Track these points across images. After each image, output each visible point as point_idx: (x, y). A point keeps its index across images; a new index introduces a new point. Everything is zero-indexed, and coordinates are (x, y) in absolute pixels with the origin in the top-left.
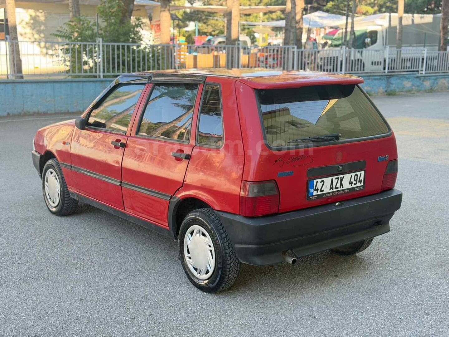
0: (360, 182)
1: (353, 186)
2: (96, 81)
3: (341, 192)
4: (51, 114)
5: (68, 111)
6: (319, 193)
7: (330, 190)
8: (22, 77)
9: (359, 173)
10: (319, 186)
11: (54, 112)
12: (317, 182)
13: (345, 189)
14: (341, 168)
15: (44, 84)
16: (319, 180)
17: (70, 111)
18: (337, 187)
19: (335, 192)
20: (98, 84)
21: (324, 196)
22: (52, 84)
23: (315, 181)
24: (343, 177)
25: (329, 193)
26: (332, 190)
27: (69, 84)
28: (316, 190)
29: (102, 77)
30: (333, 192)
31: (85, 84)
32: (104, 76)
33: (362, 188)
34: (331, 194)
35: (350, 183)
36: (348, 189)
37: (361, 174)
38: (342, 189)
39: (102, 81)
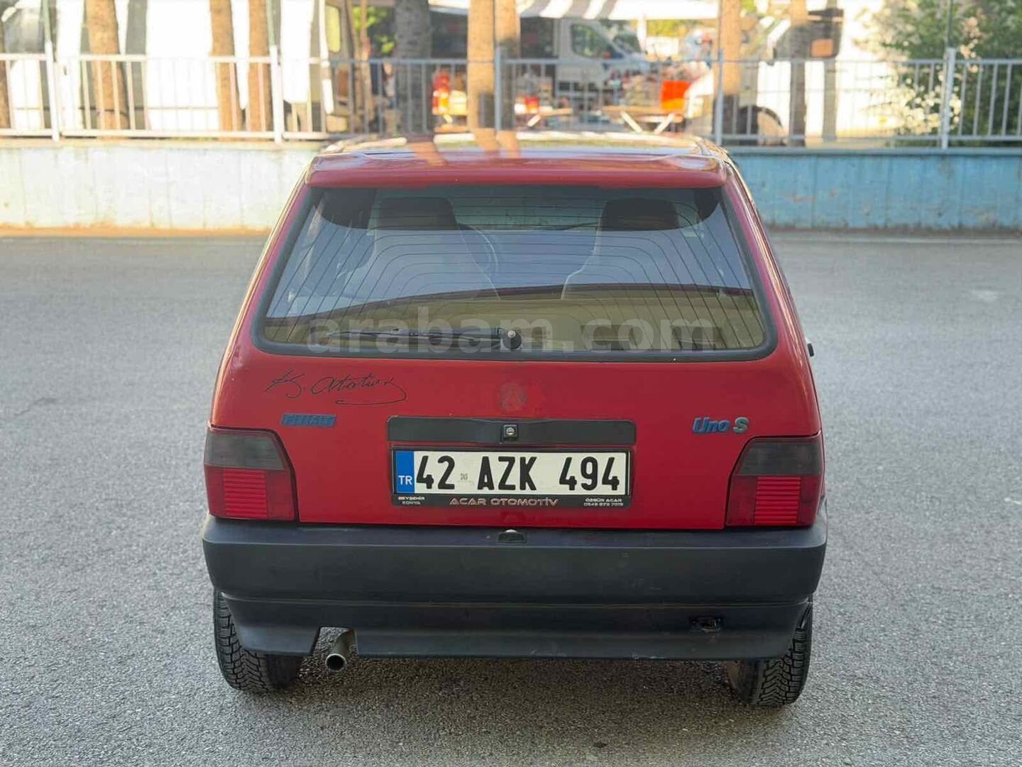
0: (615, 483)
1: (579, 490)
2: (928, 156)
4: (803, 230)
5: (846, 225)
6: (435, 490)
7: (480, 487)
8: (802, 143)
9: (602, 458)
10: (435, 469)
11: (808, 225)
12: (425, 459)
14: (510, 431)
15: (794, 160)
16: (434, 456)
17: (851, 225)
18: (508, 483)
20: (931, 162)
21: (454, 502)
22: (813, 160)
23: (418, 456)
24: (533, 460)
25: (476, 497)
26: (486, 491)
27: (856, 161)
28: (420, 480)
29: (945, 145)
30: (488, 497)
31: (896, 161)
32: (950, 144)
34: (482, 501)
35: (563, 481)
37: (611, 461)
38: (528, 491)
39: (943, 156)
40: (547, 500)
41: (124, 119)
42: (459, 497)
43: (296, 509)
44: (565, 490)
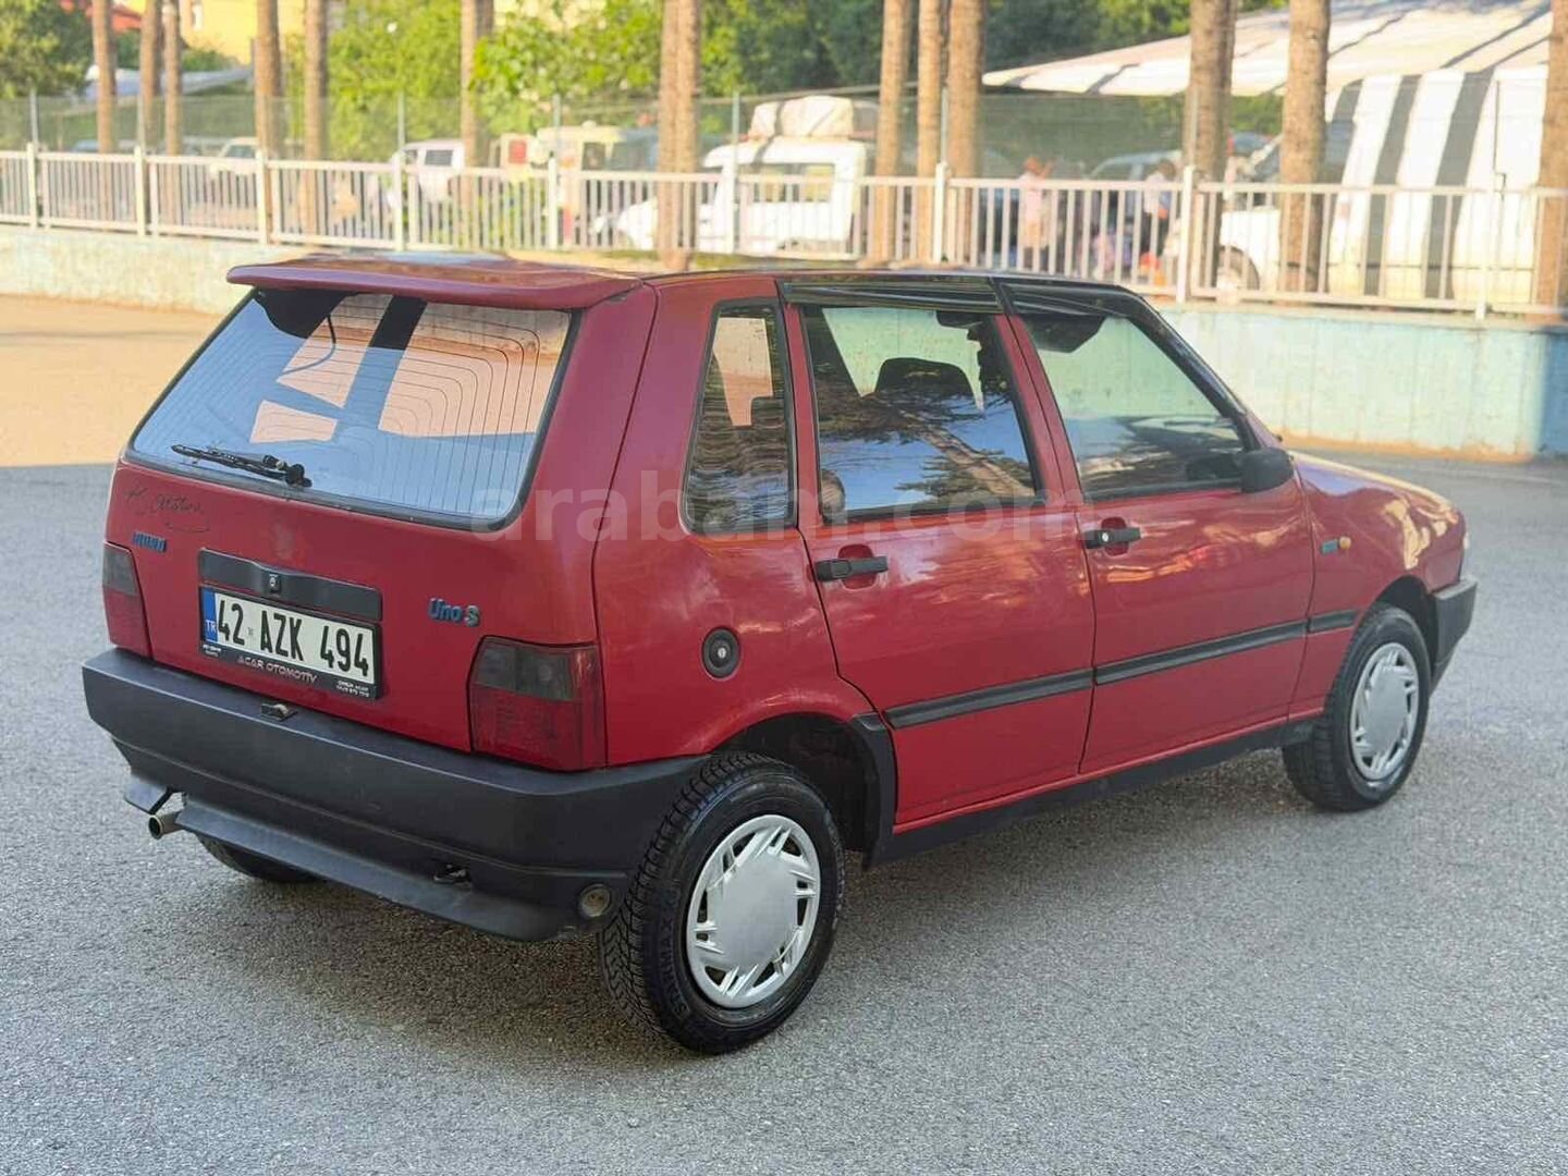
0: (363, 665)
1: (336, 671)
3: (290, 672)
13: (306, 670)
19: (275, 662)
30: (266, 660)
33: (364, 692)
34: (260, 664)
36: (314, 672)
40: (309, 675)
41: (1311, 279)
42: (245, 654)
43: (149, 645)
44: (322, 666)
